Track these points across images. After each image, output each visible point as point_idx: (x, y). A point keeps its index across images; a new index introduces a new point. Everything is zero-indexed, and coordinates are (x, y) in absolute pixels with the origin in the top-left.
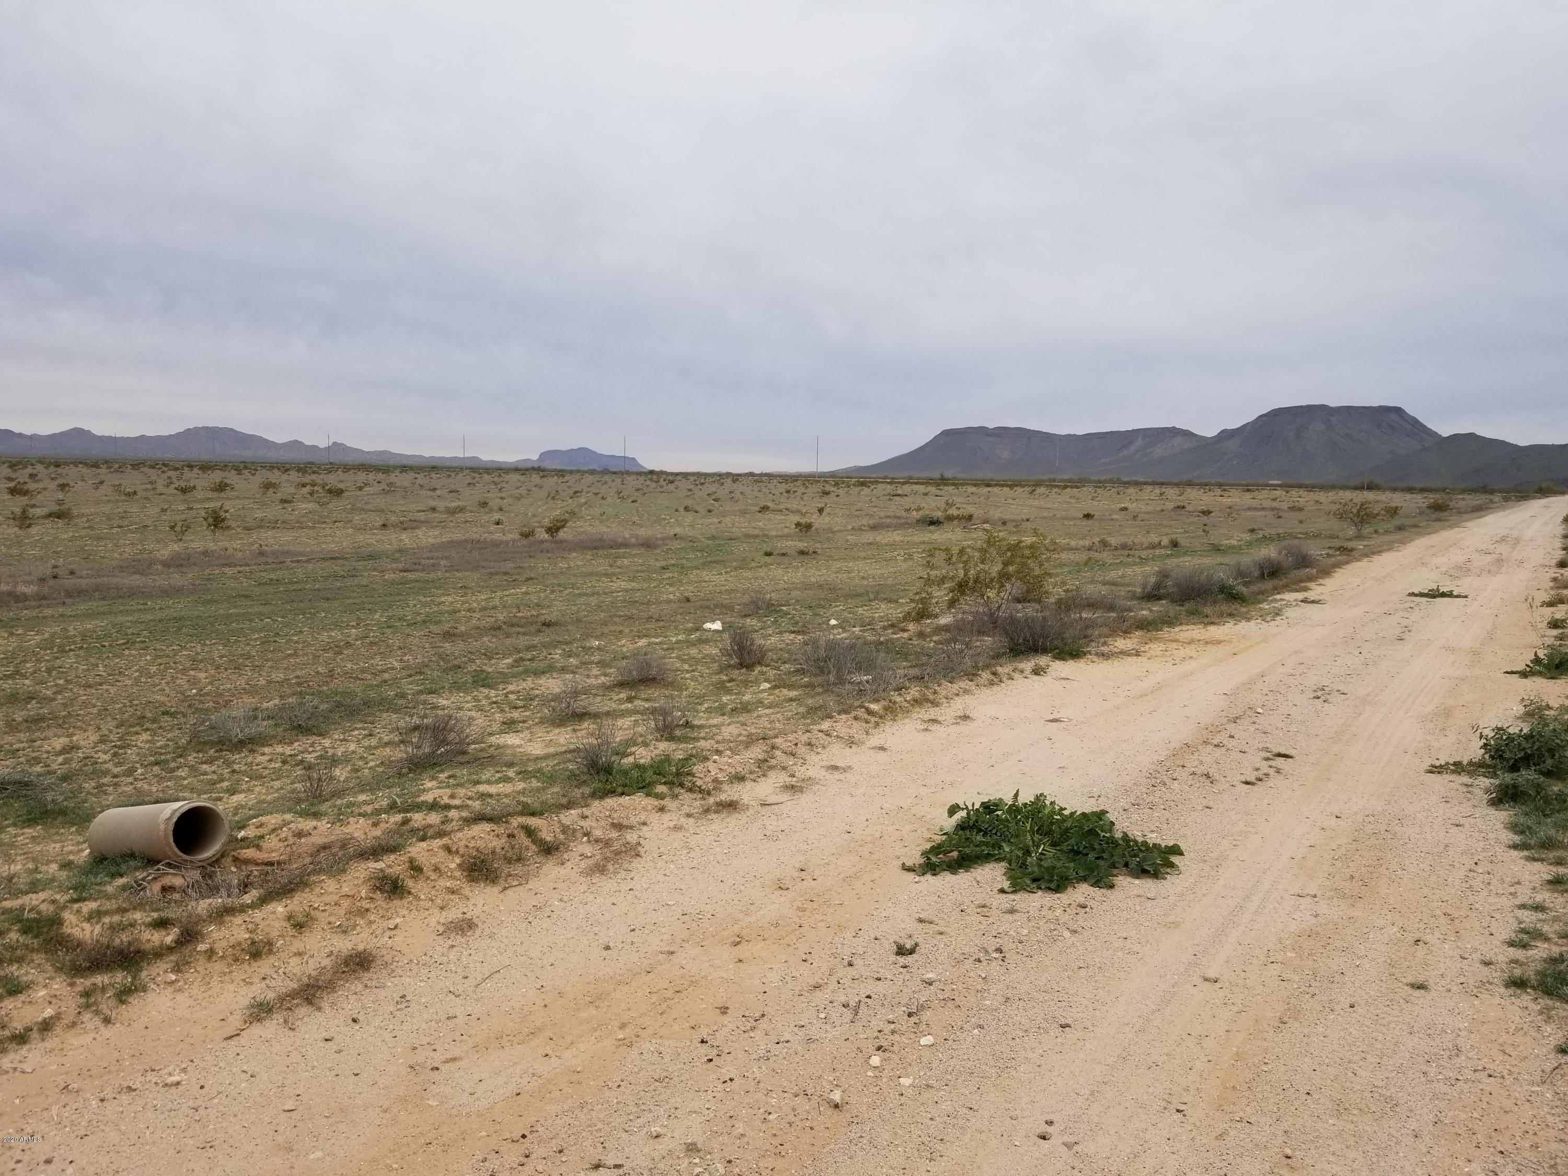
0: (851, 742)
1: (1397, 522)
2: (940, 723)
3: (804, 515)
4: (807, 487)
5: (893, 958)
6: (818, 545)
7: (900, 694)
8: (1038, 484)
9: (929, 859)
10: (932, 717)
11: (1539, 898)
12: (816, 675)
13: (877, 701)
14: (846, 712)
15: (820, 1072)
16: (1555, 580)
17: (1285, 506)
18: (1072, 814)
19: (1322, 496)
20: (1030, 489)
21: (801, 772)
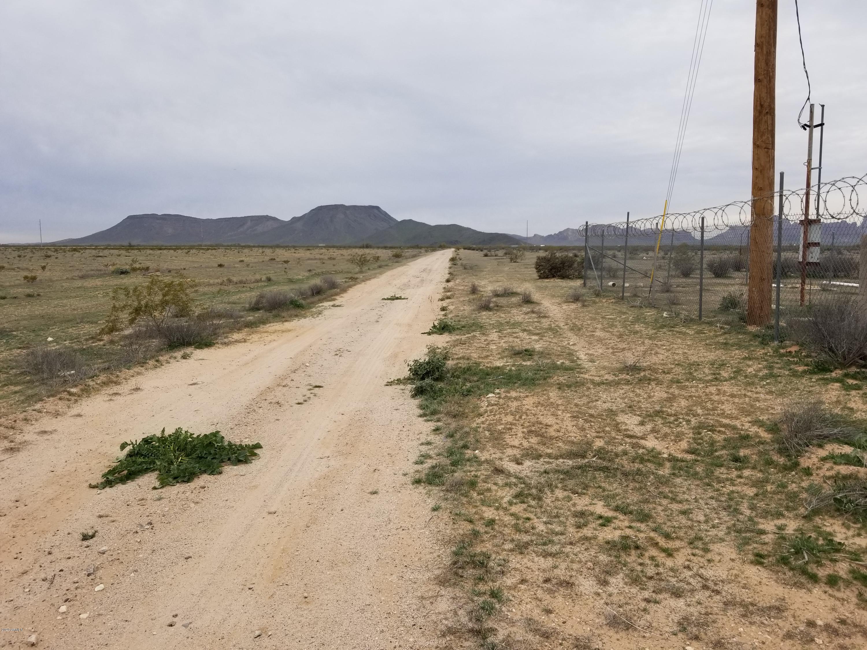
0: (57, 414)
1: (379, 263)
2: (120, 394)
3: (31, 271)
4: (34, 253)
5: (80, 543)
6: (41, 290)
7: (93, 380)
8: (191, 248)
9: (108, 478)
10: (115, 392)
11: (429, 439)
12: (36, 374)
13: (76, 386)
14: (53, 396)
15: (23, 626)
16: (444, 288)
17: (326, 257)
18: (198, 436)
19: (344, 252)
20: (186, 251)
21: (19, 438)
